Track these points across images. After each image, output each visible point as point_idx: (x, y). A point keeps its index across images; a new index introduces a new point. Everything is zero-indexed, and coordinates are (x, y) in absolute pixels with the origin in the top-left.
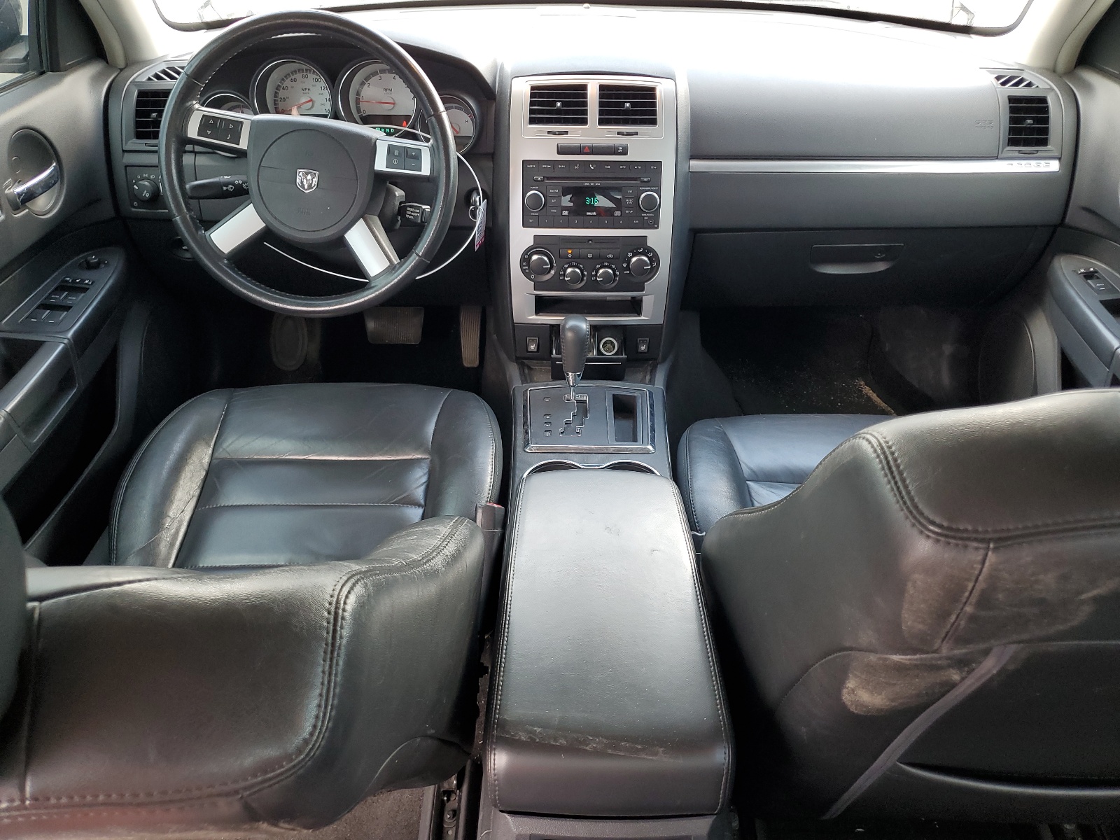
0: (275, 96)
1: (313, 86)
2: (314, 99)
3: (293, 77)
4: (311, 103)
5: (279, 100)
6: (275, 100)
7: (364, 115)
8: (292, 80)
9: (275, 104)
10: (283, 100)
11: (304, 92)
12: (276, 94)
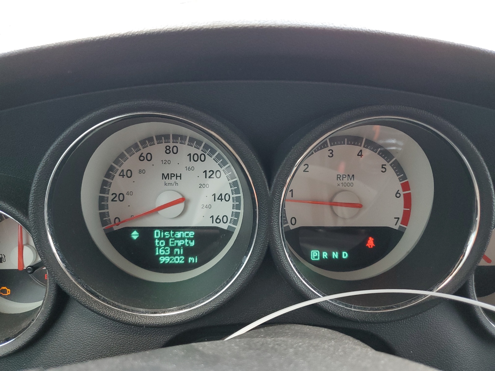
0: (103, 191)
1: (189, 169)
2: (188, 196)
3: (145, 151)
4: (181, 206)
5: (111, 197)
6: (101, 199)
7: (292, 227)
8: (141, 158)
9: (101, 207)
10: (120, 197)
11: (167, 181)
12: (104, 187)
